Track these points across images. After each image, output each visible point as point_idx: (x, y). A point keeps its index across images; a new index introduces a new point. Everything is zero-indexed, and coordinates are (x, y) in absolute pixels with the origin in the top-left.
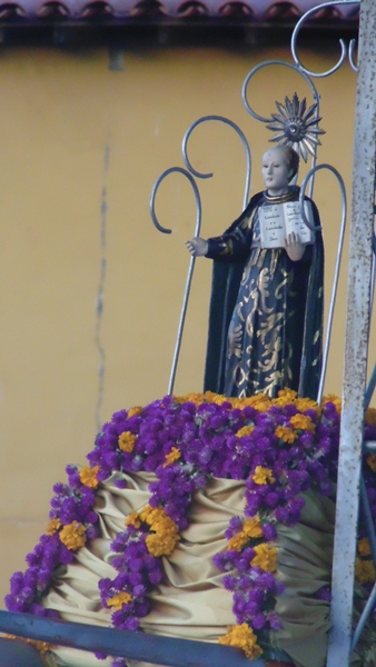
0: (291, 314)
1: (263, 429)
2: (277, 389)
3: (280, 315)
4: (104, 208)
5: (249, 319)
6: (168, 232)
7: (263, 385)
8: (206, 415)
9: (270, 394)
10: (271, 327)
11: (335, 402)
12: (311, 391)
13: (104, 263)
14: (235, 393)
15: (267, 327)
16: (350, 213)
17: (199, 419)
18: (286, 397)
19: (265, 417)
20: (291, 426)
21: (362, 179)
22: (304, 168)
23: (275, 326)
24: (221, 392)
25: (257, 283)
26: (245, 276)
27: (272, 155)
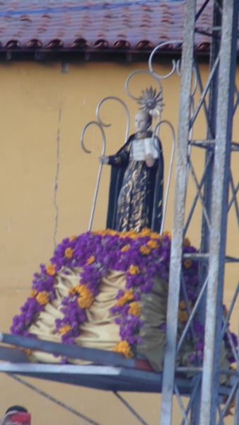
0: (148, 192)
1: (134, 247)
2: (141, 228)
3: (143, 193)
4: (58, 139)
5: (128, 194)
6: (89, 152)
7: (134, 226)
8: (107, 240)
9: (138, 230)
10: (138, 198)
11: (169, 235)
12: (157, 229)
13: (58, 165)
14: (121, 230)
15: (136, 198)
16: (176, 145)
17: (104, 242)
18: (145, 232)
19: (134, 242)
20: (148, 247)
21: (183, 128)
22: (155, 122)
23: (140, 198)
24: (114, 229)
25: (132, 178)
26: (126, 173)
27: (139, 116)
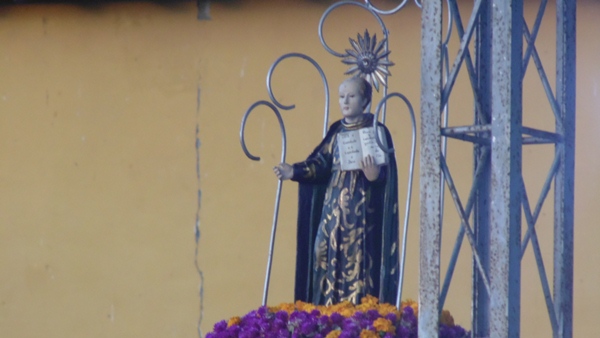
0: (370, 229)
1: (348, 333)
2: (360, 297)
3: (360, 230)
4: (197, 144)
5: (333, 234)
6: (257, 159)
7: (347, 293)
8: (297, 322)
9: (354, 301)
10: (352, 241)
11: (412, 306)
12: (390, 298)
13: (200, 193)
14: (322, 302)
15: (348, 241)
16: (419, 136)
17: (292, 326)
18: (368, 304)
19: (349, 322)
20: (374, 330)
21: (429, 105)
22: (377, 97)
23: (356, 239)
24: (310, 301)
25: (338, 203)
26: (328, 196)
27: (347, 87)
